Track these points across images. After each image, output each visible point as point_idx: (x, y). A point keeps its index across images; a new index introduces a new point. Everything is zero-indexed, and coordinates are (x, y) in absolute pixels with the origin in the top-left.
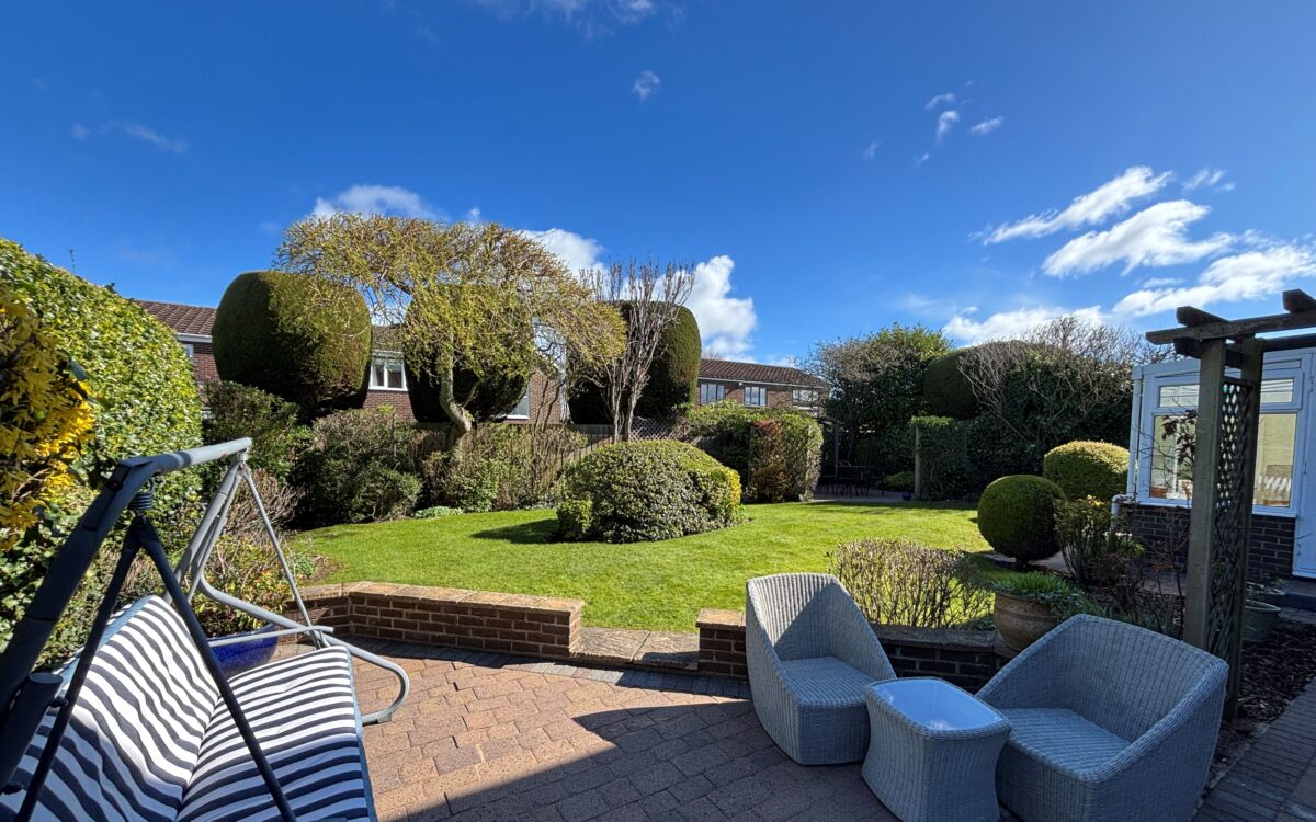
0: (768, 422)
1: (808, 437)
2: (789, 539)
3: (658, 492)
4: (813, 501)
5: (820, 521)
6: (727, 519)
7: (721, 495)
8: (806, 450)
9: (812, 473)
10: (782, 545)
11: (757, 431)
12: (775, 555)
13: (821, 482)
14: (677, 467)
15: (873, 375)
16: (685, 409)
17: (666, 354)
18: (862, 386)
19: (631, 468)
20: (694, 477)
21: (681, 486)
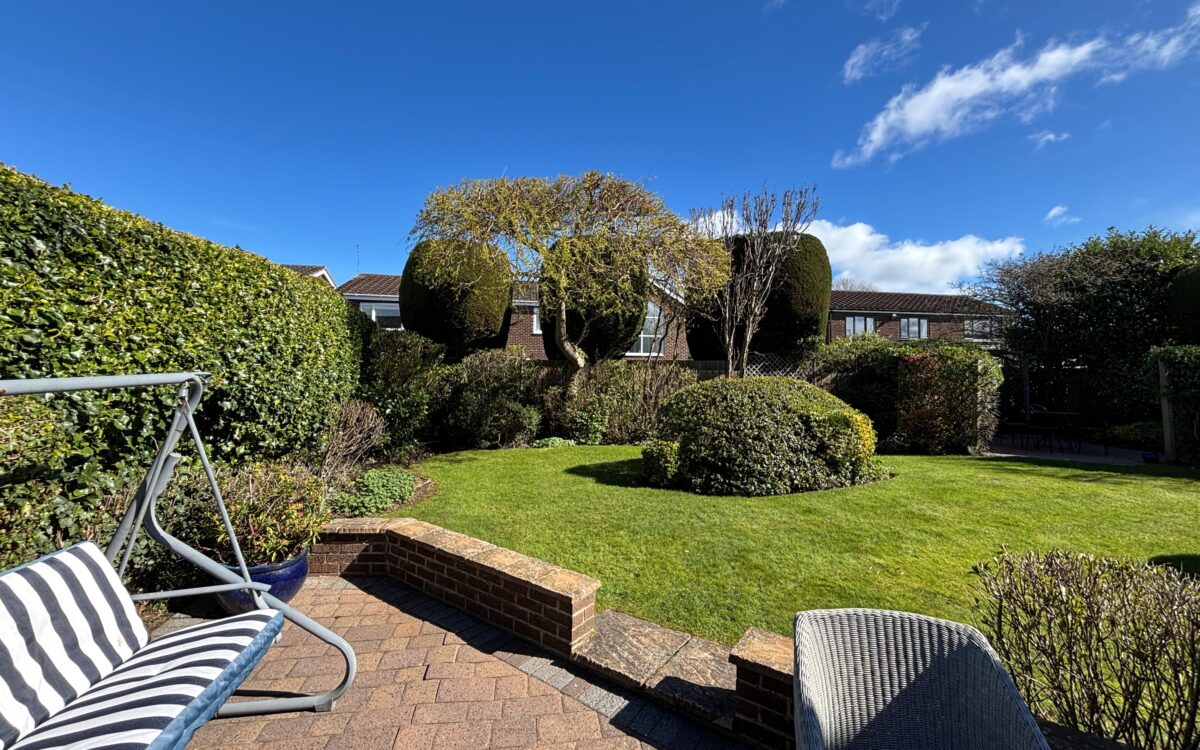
0: (919, 356)
1: (978, 374)
2: (942, 512)
3: (757, 438)
4: (989, 454)
5: (996, 487)
6: (854, 473)
7: (844, 445)
8: (976, 390)
9: (987, 419)
10: (929, 520)
11: (907, 366)
12: (913, 534)
13: (1001, 430)
14: (785, 408)
15: (1078, 295)
16: (814, 342)
17: (787, 284)
18: (1062, 309)
19: (726, 408)
20: (806, 420)
21: (788, 432)
